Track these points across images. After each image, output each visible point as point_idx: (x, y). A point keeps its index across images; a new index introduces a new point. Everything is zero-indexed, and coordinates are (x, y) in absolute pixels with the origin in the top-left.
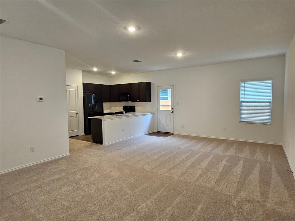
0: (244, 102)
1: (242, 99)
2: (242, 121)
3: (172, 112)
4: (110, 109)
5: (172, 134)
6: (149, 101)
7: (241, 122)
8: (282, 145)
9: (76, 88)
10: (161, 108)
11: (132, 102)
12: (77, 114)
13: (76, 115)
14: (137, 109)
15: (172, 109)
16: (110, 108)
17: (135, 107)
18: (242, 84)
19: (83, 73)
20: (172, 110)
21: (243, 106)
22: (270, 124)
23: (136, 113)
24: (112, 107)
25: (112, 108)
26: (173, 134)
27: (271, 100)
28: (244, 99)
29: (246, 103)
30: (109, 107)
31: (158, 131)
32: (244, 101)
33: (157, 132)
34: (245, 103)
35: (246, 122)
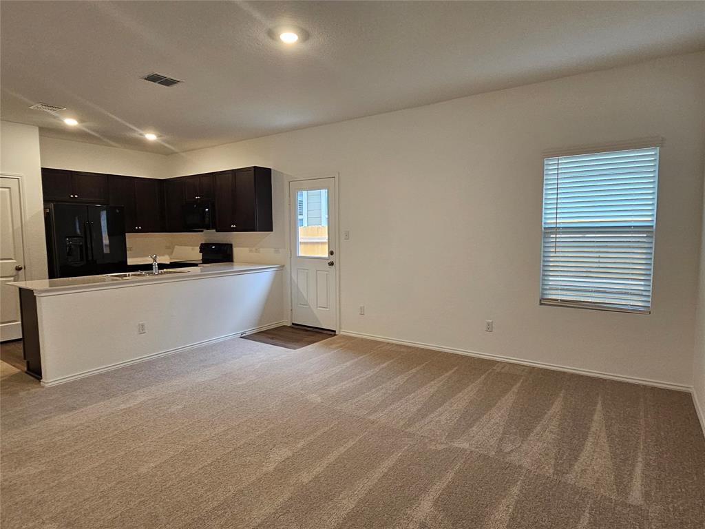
0: (556, 230)
1: (549, 220)
2: (550, 297)
3: (331, 264)
4: (170, 254)
5: (332, 333)
6: (268, 227)
7: (544, 302)
8: (692, 390)
9: (13, 184)
10: (302, 252)
11: (217, 231)
12: (18, 269)
13: (14, 272)
14: (237, 252)
15: (331, 253)
16: (170, 249)
17: (231, 245)
18: (551, 164)
19: (40, 135)
20: (332, 258)
21: (554, 244)
22: (647, 311)
23: (235, 264)
24: (176, 246)
25: (175, 249)
26: (335, 335)
27: (654, 224)
28: (555, 221)
29: (564, 233)
30: (168, 248)
31: (293, 324)
32: (555, 226)
33: (289, 325)
34: (559, 233)
35: (561, 300)
